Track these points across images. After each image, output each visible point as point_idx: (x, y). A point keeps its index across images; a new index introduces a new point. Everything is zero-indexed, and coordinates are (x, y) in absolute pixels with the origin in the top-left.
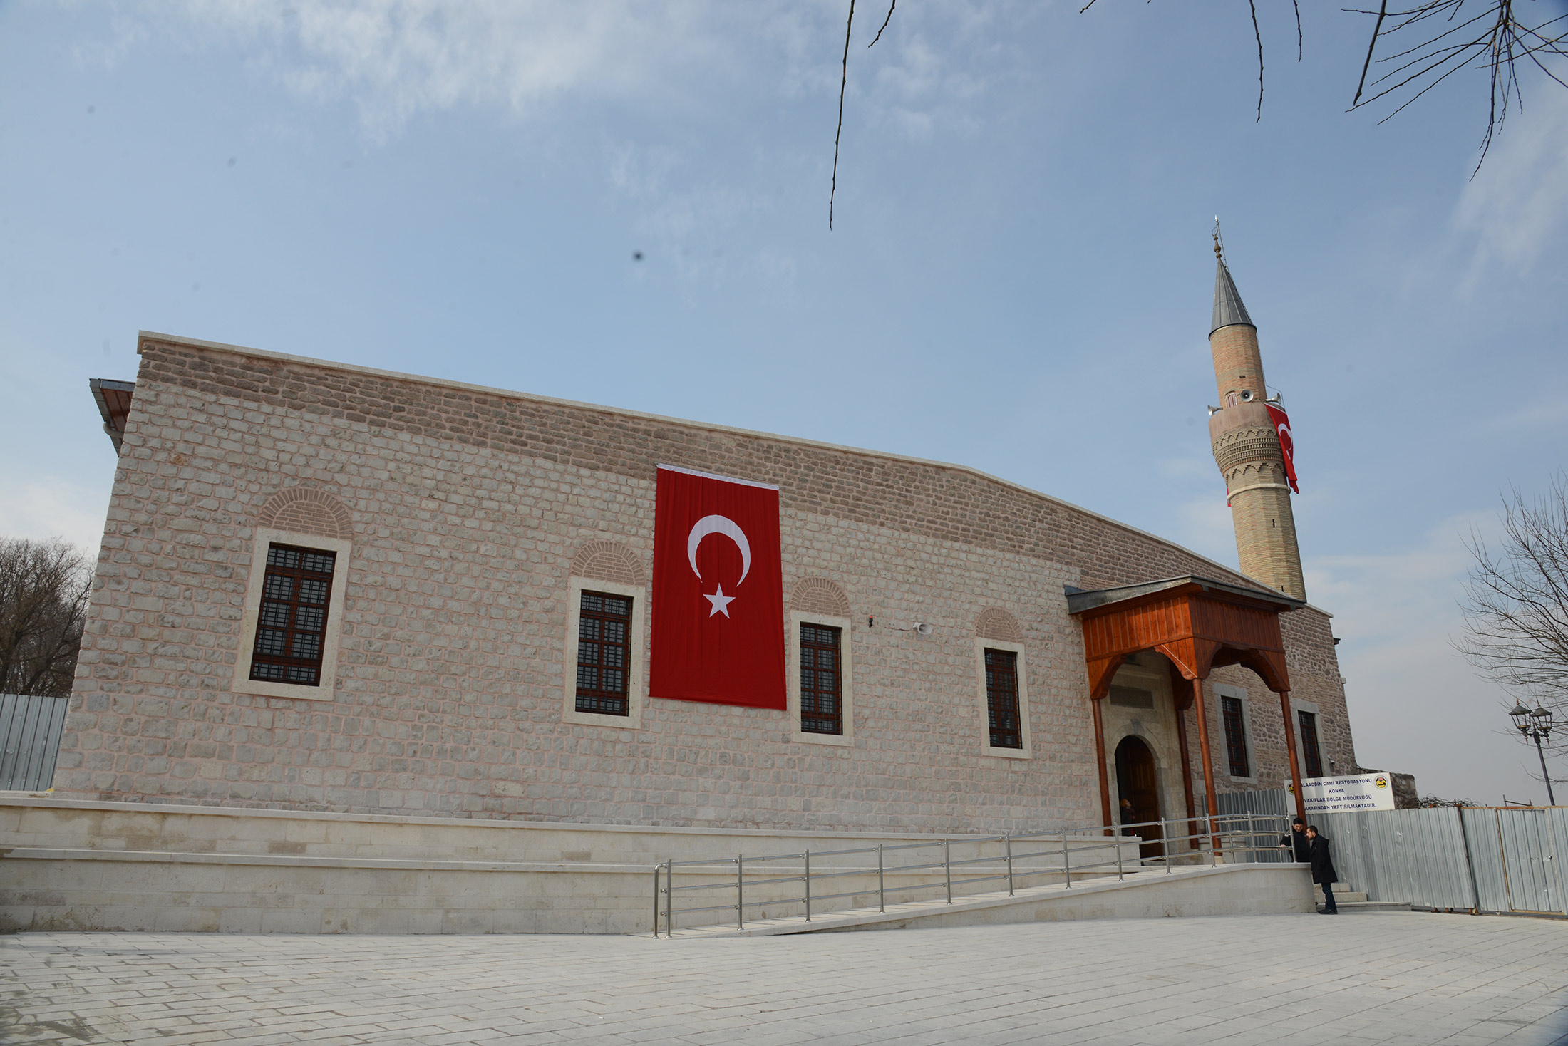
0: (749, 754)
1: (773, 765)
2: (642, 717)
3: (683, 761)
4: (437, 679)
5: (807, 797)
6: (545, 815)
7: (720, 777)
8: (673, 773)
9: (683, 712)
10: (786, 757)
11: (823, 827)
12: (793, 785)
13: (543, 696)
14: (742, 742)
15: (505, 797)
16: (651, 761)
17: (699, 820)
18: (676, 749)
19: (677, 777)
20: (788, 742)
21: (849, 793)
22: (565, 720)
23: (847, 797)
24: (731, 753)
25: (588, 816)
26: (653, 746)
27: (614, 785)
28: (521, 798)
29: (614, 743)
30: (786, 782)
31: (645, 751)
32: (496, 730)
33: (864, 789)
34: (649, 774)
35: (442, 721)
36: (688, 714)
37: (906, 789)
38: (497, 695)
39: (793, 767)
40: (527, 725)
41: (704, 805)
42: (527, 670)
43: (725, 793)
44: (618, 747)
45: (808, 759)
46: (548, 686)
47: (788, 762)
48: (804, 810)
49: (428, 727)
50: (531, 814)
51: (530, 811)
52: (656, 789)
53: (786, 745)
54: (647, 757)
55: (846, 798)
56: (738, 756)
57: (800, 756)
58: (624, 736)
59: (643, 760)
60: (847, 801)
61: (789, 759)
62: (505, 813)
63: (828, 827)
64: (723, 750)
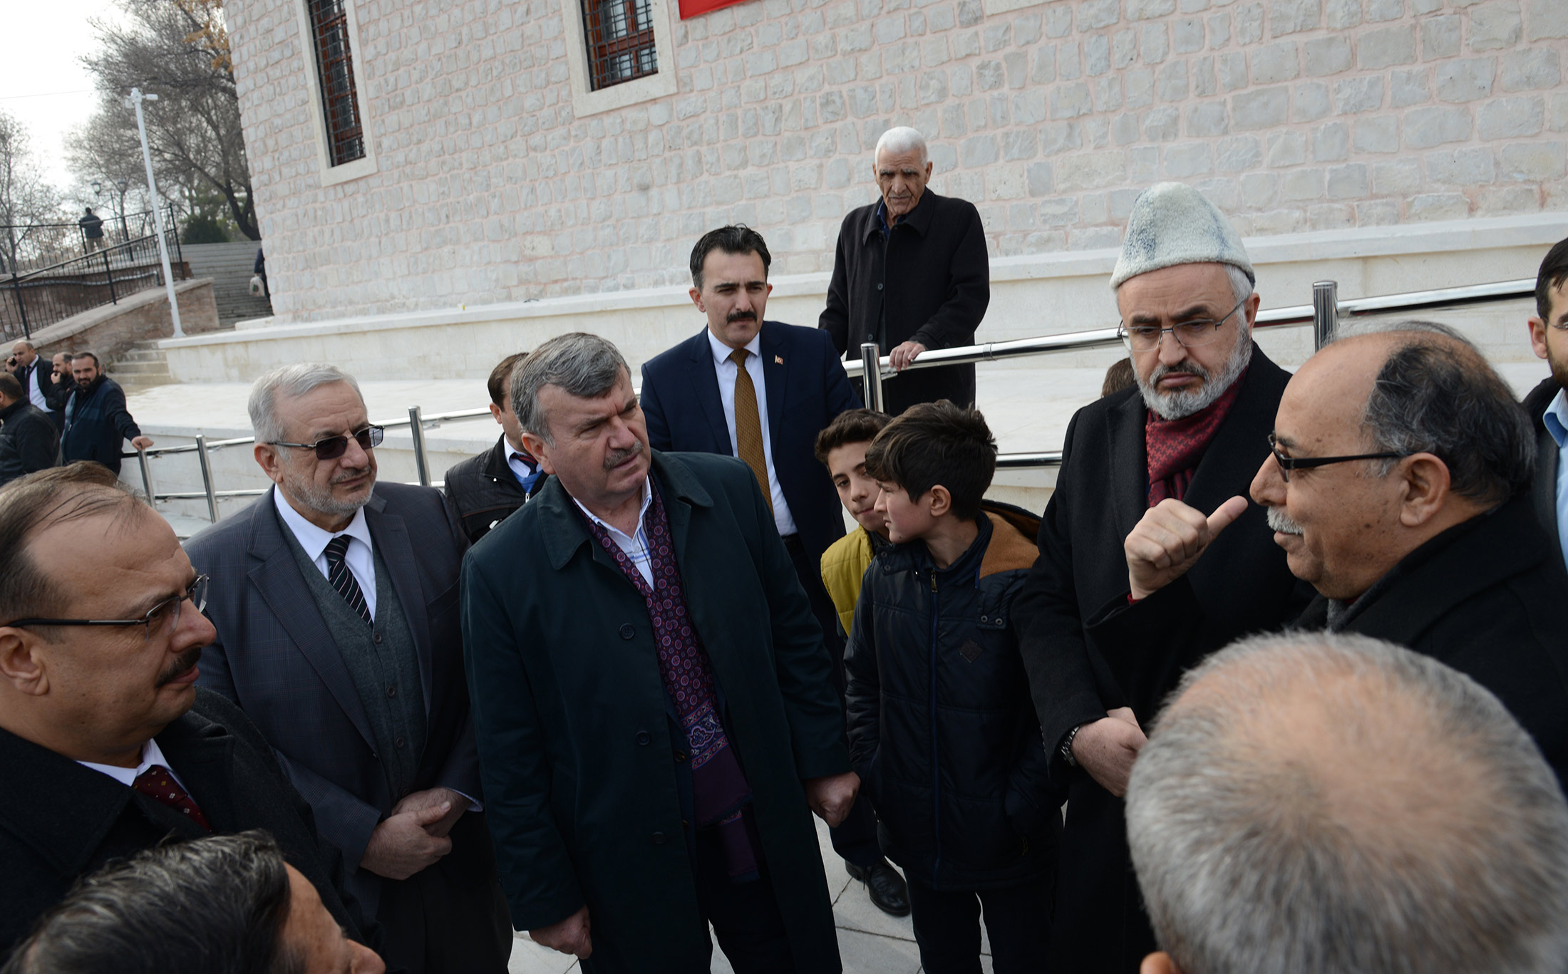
0: (883, 81)
1: (943, 93)
2: (676, 67)
3: (756, 135)
4: (446, 103)
5: (1040, 157)
6: (581, 279)
7: (828, 152)
8: (744, 164)
9: (743, 28)
10: (974, 63)
11: (1091, 231)
12: (1000, 132)
13: (548, 83)
14: (864, 58)
15: (537, 258)
16: (704, 149)
17: (797, 254)
18: (740, 112)
19: (750, 170)
20: (977, 20)
21: (1175, 120)
22: (578, 114)
23: (1168, 131)
24: (845, 90)
25: (632, 272)
26: (702, 117)
27: (655, 211)
28: (551, 257)
29: (645, 131)
30: (978, 129)
31: (691, 132)
32: (511, 159)
33: (1229, 97)
34: (705, 177)
35: (461, 164)
36: (752, 30)
37: (1411, 59)
38: (501, 103)
39: (997, 84)
40: (536, 139)
41: (803, 220)
42: (522, 48)
43: (841, 187)
44: (652, 137)
45: (1033, 52)
46: (551, 62)
47: (981, 75)
48: (1033, 194)
49: (451, 176)
50: (566, 280)
51: (565, 276)
52: (719, 203)
53: (971, 30)
54: (696, 143)
55: (1165, 136)
56: (860, 94)
57: (1011, 49)
58: (657, 114)
59: (690, 152)
60: (1170, 146)
61: (983, 67)
62: (540, 283)
63: (1106, 230)
64: (827, 88)
